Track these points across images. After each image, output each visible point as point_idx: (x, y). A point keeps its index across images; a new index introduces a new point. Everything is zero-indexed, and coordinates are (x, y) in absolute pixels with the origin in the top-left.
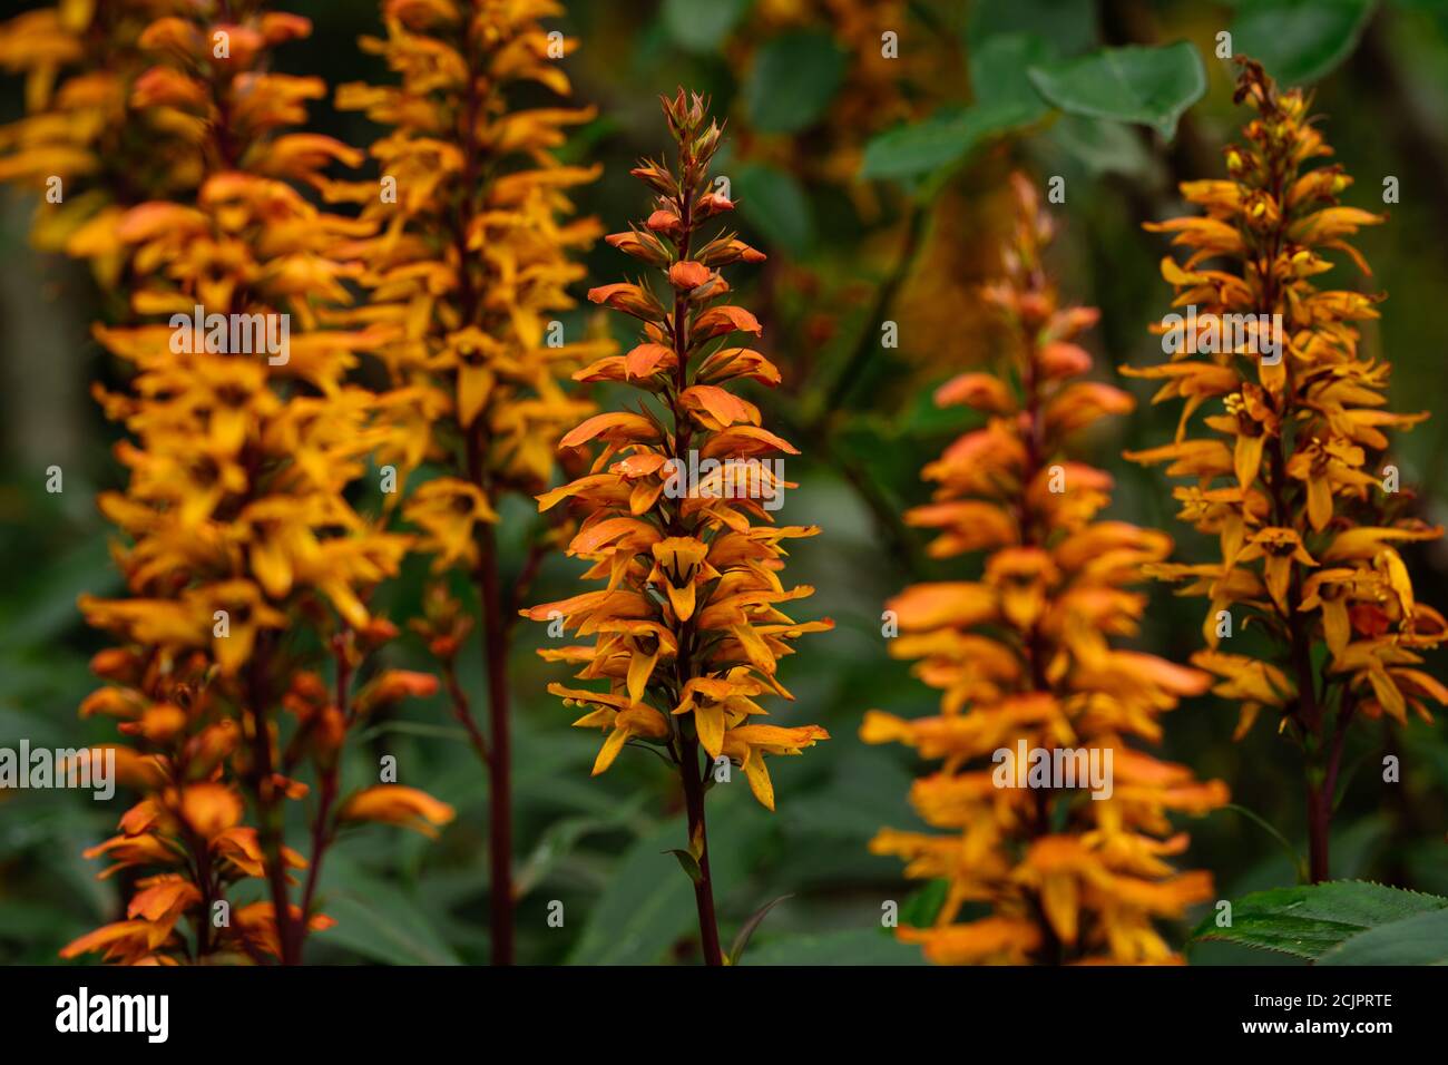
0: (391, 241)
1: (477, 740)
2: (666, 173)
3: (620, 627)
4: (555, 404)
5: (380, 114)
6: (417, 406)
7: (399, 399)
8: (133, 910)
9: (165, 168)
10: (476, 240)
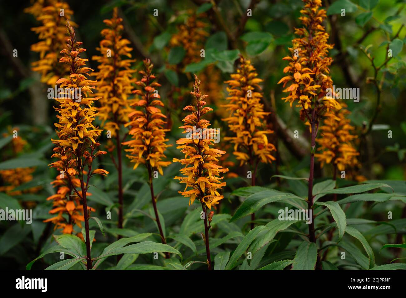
0: (101, 82)
1: (116, 166)
2: (144, 72)
3: (137, 146)
4: (129, 109)
5: (100, 61)
6: (106, 110)
7: (103, 109)
8: (59, 192)
9: (64, 69)
10: (116, 82)
